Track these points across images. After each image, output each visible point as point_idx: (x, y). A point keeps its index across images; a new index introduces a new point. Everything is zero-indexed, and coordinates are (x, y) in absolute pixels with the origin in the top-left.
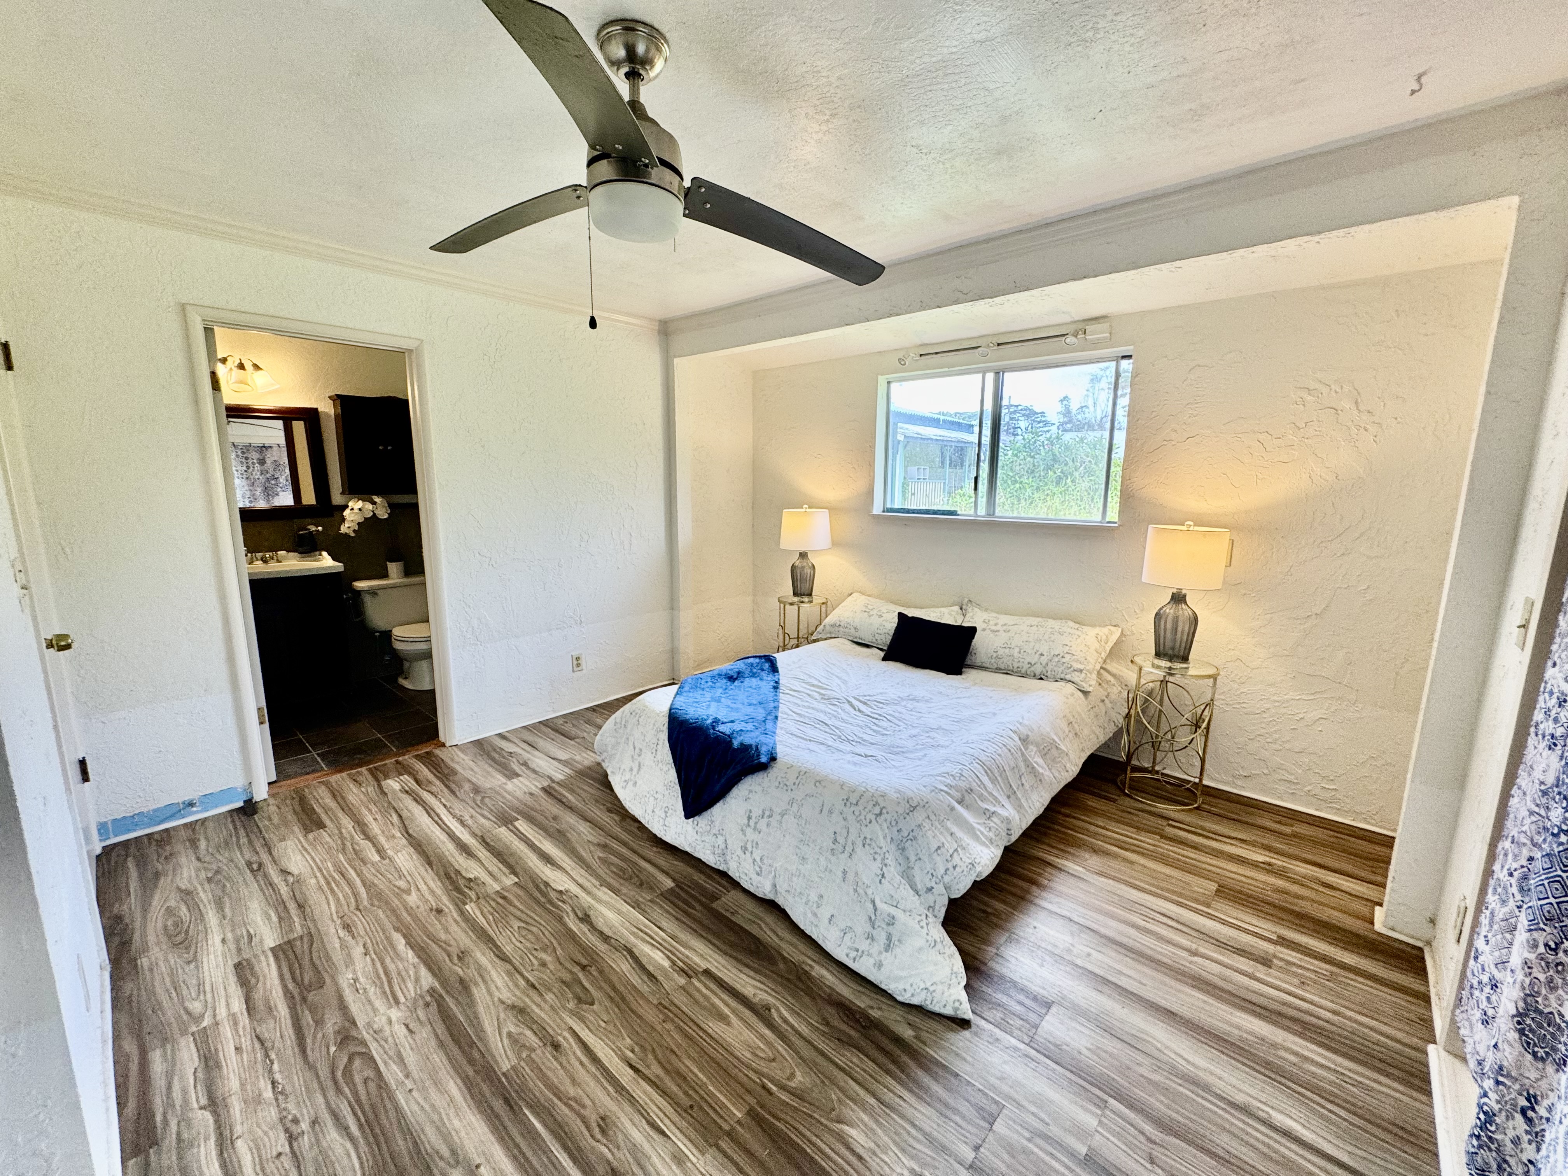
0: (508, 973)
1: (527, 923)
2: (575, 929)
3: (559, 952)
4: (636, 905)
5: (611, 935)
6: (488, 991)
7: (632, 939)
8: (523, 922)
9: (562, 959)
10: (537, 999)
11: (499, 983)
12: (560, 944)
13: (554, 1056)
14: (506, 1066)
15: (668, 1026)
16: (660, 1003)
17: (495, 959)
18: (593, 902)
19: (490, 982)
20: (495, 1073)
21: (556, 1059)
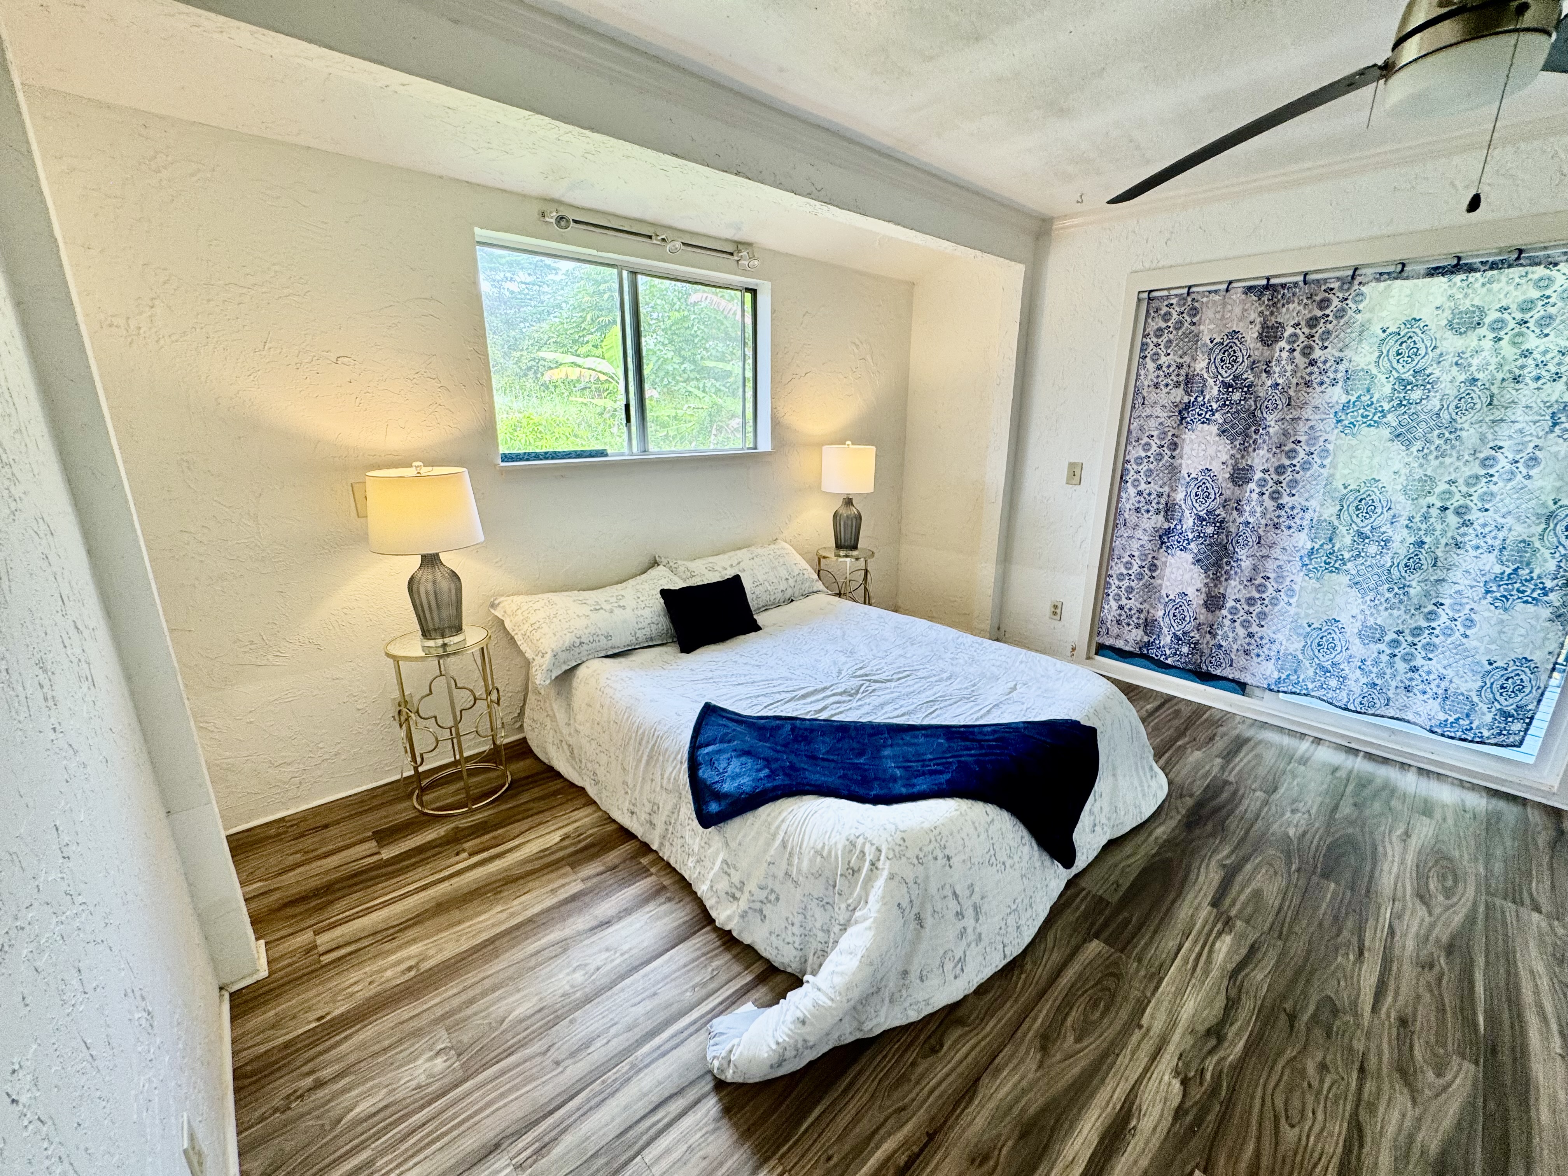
0: (1372, 1108)
1: (1276, 1118)
2: (1241, 1044)
3: (1289, 1053)
4: (1156, 977)
5: (1222, 996)
6: (1418, 1128)
7: (1214, 973)
8: (1277, 1126)
9: (1299, 1046)
10: (1373, 1060)
11: (1396, 1116)
12: (1279, 1054)
13: (1415, 1020)
14: (1469, 1067)
15: (1297, 929)
16: (1280, 937)
17: (1368, 1140)
18: (1179, 1031)
19: (1405, 1133)
20: (1485, 1073)
21: (1415, 1014)
